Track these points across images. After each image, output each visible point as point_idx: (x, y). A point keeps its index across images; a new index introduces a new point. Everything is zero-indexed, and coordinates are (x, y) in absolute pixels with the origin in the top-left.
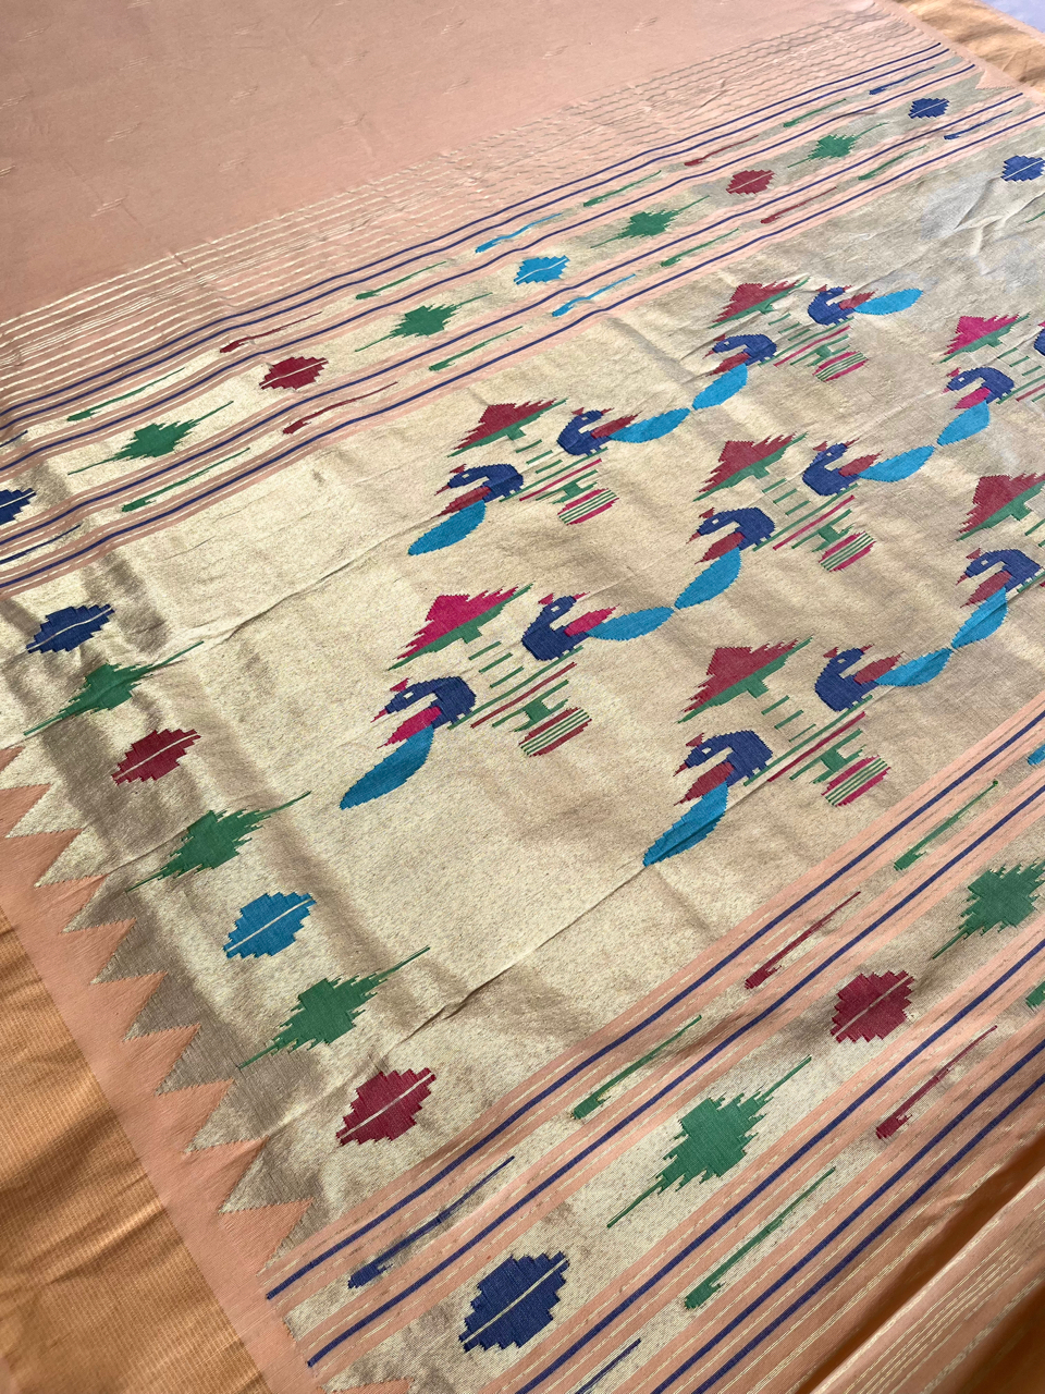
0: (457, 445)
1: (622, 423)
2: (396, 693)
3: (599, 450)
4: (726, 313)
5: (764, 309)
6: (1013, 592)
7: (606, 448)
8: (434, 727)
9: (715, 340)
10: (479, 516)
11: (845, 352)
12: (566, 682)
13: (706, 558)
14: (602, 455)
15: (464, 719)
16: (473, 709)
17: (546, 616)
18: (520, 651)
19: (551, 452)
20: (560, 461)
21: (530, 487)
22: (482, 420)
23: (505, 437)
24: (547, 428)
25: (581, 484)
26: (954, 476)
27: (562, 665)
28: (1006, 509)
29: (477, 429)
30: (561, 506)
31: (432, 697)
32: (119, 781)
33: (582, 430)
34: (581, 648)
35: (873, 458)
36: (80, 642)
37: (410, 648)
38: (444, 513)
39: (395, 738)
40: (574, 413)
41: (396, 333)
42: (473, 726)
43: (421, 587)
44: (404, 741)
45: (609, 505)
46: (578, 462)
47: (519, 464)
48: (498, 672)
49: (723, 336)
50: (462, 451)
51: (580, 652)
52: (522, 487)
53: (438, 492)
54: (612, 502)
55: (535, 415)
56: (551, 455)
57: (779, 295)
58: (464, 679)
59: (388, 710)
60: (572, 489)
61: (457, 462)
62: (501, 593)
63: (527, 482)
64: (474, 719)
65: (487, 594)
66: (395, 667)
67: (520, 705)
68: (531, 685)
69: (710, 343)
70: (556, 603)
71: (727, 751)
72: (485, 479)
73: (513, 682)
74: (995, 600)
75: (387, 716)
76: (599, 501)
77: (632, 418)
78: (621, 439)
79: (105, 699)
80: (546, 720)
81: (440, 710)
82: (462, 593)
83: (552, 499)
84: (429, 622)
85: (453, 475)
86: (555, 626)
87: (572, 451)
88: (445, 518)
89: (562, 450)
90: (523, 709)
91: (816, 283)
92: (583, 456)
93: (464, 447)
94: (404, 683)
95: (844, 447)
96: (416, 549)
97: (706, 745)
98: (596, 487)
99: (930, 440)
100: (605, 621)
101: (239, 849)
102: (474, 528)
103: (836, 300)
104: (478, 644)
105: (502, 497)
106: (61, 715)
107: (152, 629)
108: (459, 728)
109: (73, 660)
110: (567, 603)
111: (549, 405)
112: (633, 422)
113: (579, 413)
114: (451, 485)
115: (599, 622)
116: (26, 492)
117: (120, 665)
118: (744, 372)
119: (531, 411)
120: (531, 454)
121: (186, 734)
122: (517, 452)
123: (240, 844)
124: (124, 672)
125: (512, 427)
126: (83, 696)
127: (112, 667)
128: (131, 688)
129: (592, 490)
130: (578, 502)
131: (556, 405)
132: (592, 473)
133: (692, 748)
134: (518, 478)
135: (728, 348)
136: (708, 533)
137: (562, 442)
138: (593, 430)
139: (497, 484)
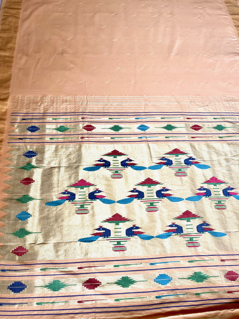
0: (105, 154)
1: (134, 164)
2: (65, 191)
3: (126, 167)
4: (169, 153)
5: (176, 156)
6: (174, 234)
8: (66, 200)
9: (162, 157)
10: (98, 169)
11: (184, 172)
12: (90, 205)
13: (128, 196)
14: (126, 169)
15: (71, 201)
17: (95, 192)
20: (119, 166)
22: (112, 152)
23: (113, 157)
24: (121, 159)
25: (119, 172)
26: (183, 207)
28: (187, 218)
29: (110, 153)
30: (113, 174)
31: (69, 195)
32: (20, 182)
33: (126, 162)
34: (96, 200)
35: (172, 195)
36: (30, 157)
37: (72, 185)
38: (94, 165)
39: (60, 198)
40: (128, 158)
41: (110, 128)
42: (72, 203)
44: (61, 200)
45: (120, 178)
47: (112, 163)
48: (81, 197)
49: (165, 157)
50: (105, 156)
53: (95, 161)
56: (118, 164)
57: (182, 154)
59: (62, 193)
60: (116, 172)
61: (102, 157)
62: (92, 184)
63: (110, 167)
65: (89, 183)
66: (68, 187)
68: (85, 202)
69: (161, 157)
70: (98, 191)
71: (104, 231)
72: (104, 163)
73: (82, 200)
74: (170, 233)
75: (61, 194)
76: (119, 176)
77: (136, 164)
78: (132, 167)
79: (27, 169)
80: (83, 209)
81: (69, 198)
82: (86, 180)
83: (113, 172)
84: (78, 182)
85: (100, 159)
86: (95, 194)
87: (122, 165)
90: (81, 205)
92: (123, 167)
94: (67, 190)
95: (168, 190)
96: (85, 169)
97: (102, 228)
98: (121, 174)
99: (185, 198)
100: (103, 198)
102: (96, 170)
103: (192, 161)
104: (82, 190)
105: (105, 167)
106: (21, 168)
107: (40, 161)
108: (70, 202)
109: (28, 159)
110: (100, 191)
111: (124, 155)
112: (136, 165)
113: (128, 159)
114: (99, 161)
115: (102, 198)
116: (39, 128)
117: (32, 164)
118: (163, 166)
119: (121, 154)
120: (115, 162)
121: (33, 181)
122: (113, 160)
123: (28, 202)
124: (32, 166)
125: (116, 155)
126: (25, 166)
127: (31, 164)
128: (31, 169)
129: (120, 174)
130: (116, 174)
131: (126, 155)
132: (122, 171)
133: (99, 227)
134: (110, 165)
135: (163, 160)
136: (132, 192)
137: (122, 162)
138: (128, 163)
139: (105, 165)
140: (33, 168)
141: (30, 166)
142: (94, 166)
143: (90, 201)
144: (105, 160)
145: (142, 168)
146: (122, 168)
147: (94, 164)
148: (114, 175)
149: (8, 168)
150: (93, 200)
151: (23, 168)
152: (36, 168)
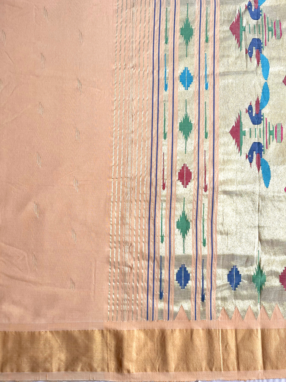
0: (238, 151)
1: (257, 102)
3: (262, 116)
4: (238, 41)
5: (243, 30)
7: (263, 113)
9: (246, 53)
10: (266, 162)
11: (273, 23)
14: (265, 116)
19: (256, 129)
20: (260, 129)
21: (264, 143)
22: (234, 139)
23: (243, 136)
24: (247, 124)
25: (271, 129)
29: (236, 141)
30: (275, 140)
33: (254, 115)
36: (241, 278)
40: (246, 113)
41: (186, 138)
43: (279, 192)
45: (282, 128)
46: (264, 125)
47: (255, 140)
49: (246, 50)
50: (241, 151)
52: (263, 145)
53: (251, 167)
54: (282, 126)
55: (241, 124)
56: (257, 129)
57: (241, 20)
60: (271, 133)
61: (244, 155)
69: (246, 56)
72: (254, 152)
76: (279, 129)
77: (258, 99)
78: (263, 107)
79: (262, 281)
83: (271, 139)
85: (248, 159)
89: (257, 125)
91: (243, 6)
92: (262, 121)
93: (240, 150)
98: (274, 126)
102: (269, 166)
103: (253, 8)
105: (263, 152)
106: (259, 293)
107: (248, 260)
109: (244, 282)
111: (240, 117)
112: (260, 100)
113: (247, 111)
114: (251, 162)
116: (182, 266)
118: (263, 55)
119: (238, 124)
120: (253, 134)
121: (285, 270)
122: (250, 137)
124: (258, 273)
125: (241, 132)
126: (256, 285)
127: (254, 275)
128: (264, 274)
129: (274, 128)
130: (276, 134)
131: (241, 115)
132: (269, 124)
134: (259, 143)
135: (252, 53)
137: (254, 124)
138: (256, 112)
139: (258, 150)
140: (262, 272)
141: (259, 277)
142: (260, 169)
144: (250, 150)
145: (266, 90)
146: (264, 123)
147: (257, 169)
148: (276, 138)
149: (260, 313)
151: (260, 288)
152: (262, 266)
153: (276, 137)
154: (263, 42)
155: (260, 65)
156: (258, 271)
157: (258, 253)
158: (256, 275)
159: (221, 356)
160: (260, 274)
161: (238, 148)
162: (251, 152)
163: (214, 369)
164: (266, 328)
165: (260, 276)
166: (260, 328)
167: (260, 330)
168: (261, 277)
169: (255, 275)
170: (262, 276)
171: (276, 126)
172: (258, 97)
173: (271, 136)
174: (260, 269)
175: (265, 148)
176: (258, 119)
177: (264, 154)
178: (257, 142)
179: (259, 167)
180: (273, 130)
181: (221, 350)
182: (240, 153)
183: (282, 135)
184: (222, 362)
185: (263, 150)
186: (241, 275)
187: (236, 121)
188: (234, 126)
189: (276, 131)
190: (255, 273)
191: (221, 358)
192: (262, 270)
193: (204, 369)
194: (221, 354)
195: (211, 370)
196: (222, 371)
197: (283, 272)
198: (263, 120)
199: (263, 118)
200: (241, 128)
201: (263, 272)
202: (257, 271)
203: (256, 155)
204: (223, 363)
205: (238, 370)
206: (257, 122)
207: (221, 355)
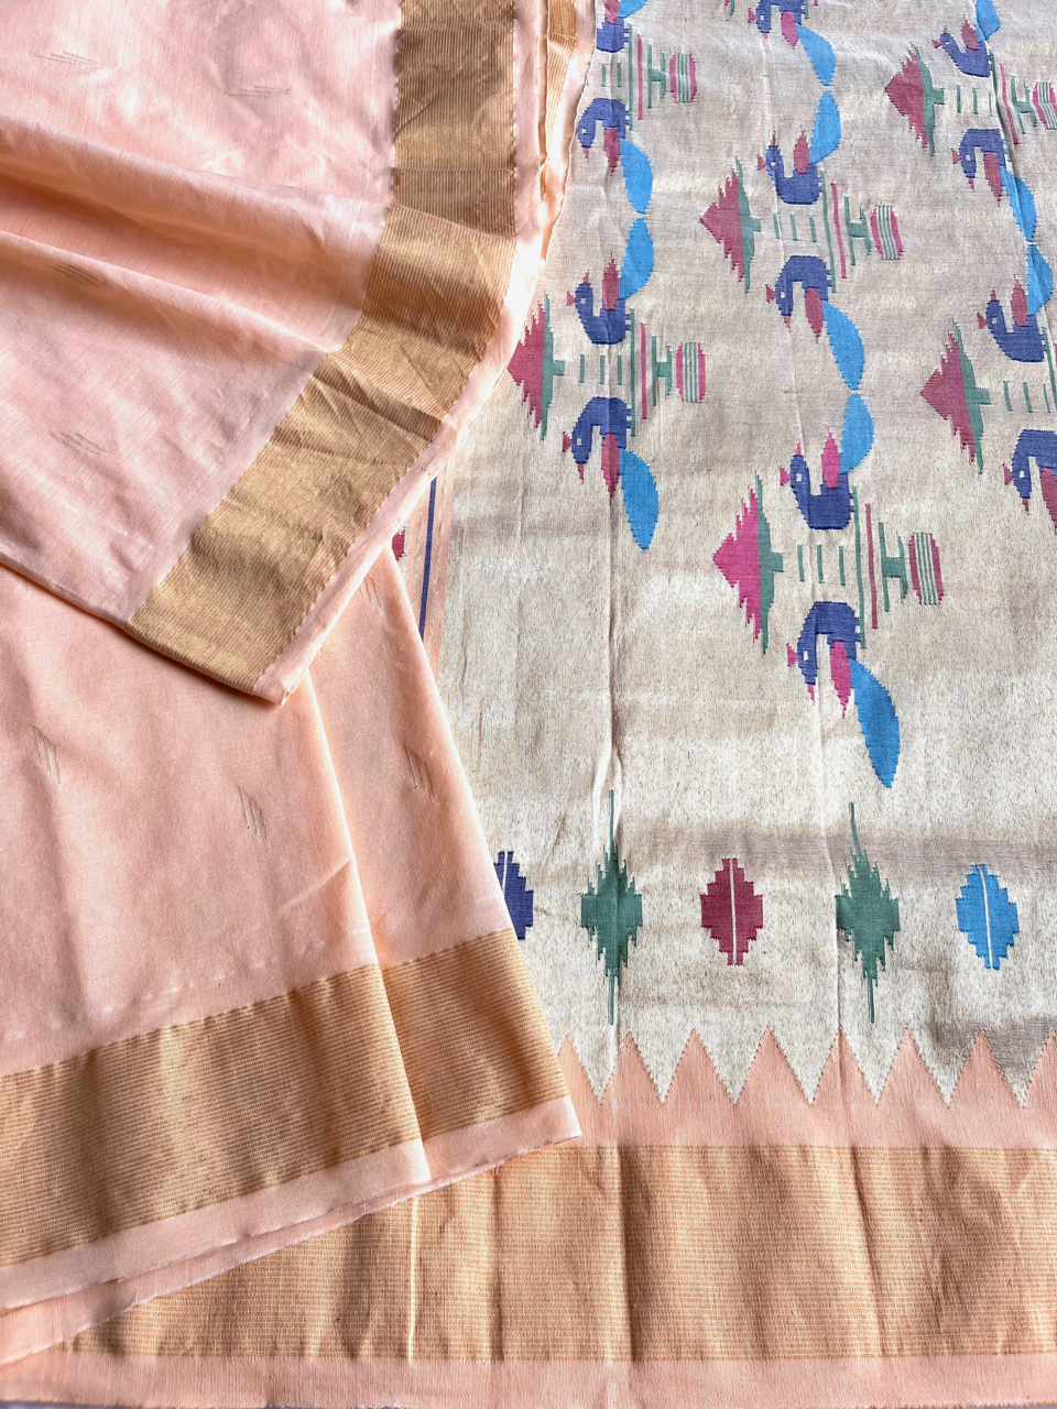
0: (533, 422)
1: (611, 276)
2: (797, 664)
3: (629, 317)
6: (1009, 165)
8: (854, 658)
10: (638, 463)
11: (667, 62)
12: (881, 525)
13: (817, 330)
14: (640, 319)
15: (862, 628)
16: (857, 615)
17: (801, 491)
18: (821, 536)
19: (603, 357)
20: (619, 357)
21: (633, 401)
22: (518, 382)
23: (555, 378)
24: (571, 339)
25: (660, 358)
27: (862, 516)
28: (929, 103)
29: (526, 392)
30: (675, 391)
31: (822, 640)
33: (597, 313)
34: (855, 489)
35: (802, 139)
36: (529, 906)
37: (752, 621)
38: (612, 489)
39: (844, 697)
40: (569, 304)
42: (874, 627)
43: (690, 566)
44: (852, 692)
45: (702, 356)
46: (633, 344)
47: (598, 390)
48: (831, 570)
50: (545, 423)
51: (858, 490)
52: (629, 407)
53: (582, 478)
54: (700, 351)
55: (547, 337)
56: (606, 359)
58: (822, 600)
59: (810, 682)
60: (661, 370)
61: (554, 442)
62: (748, 506)
64: (868, 619)
65: (741, 519)
66: (765, 646)
67: (878, 576)
68: (865, 553)
70: (793, 473)
71: (1032, 461)
72: (597, 429)
73: (850, 564)
75: (816, 688)
76: (691, 359)
77: (612, 266)
78: (632, 292)
79: (624, 922)
80: (908, 567)
81: (841, 641)
82: (723, 538)
83: (662, 390)
84: (736, 586)
85: (569, 451)
86: (816, 491)
87: (615, 340)
88: (620, 493)
89: (607, 346)
90: (884, 576)
92: (628, 333)
93: (541, 418)
94: (790, 652)
95: (774, 149)
96: (643, 539)
97: (1016, 472)
98: (673, 351)
100: (839, 450)
101: (893, 896)
102: (652, 478)
103: (600, 20)
104: (790, 563)
105: (629, 431)
106: (613, 976)
108: (870, 636)
110: (799, 463)
111: (543, 315)
112: (618, 268)
113: (572, 300)
114: (582, 461)
115: (838, 456)
117: (590, 885)
118: (631, 146)
119: (539, 336)
120: (593, 373)
121: (727, 870)
122: (582, 381)
123: (887, 892)
124: (605, 886)
125: (546, 363)
126: (601, 943)
127: (590, 893)
128: (633, 889)
129: (674, 356)
130: (679, 376)
131: (548, 309)
132: (654, 343)
133: (1012, 483)
134: (614, 402)
135: (591, 135)
136: (791, 310)
137: (597, 339)
138: (604, 305)
139: (611, 424)
140: (622, 879)
141: (609, 902)
142: (619, 485)
143: (857, 519)
145: (640, 240)
146: (633, 337)
148: (680, 387)
149: (614, 1070)
150: (856, 502)
151: (615, 957)
152: (624, 856)
153: (680, 383)
154: (630, 108)
155: (620, 168)
156: (607, 879)
157: (607, 800)
158: (599, 895)
159: (413, 1279)
160: (614, 890)
161: (534, 412)
162: (584, 427)
163: (366, 1349)
164: (644, 1141)
165: (615, 900)
166: (615, 1145)
167: (616, 1156)
168: (619, 902)
169: (596, 892)
170: (624, 899)
171: (680, 349)
172: (613, 260)
173: (662, 381)
174: (618, 868)
175: (638, 418)
176: (614, 327)
177: (633, 435)
178: (608, 396)
179: (612, 479)
180: (669, 363)
181: (413, 1245)
182: (539, 430)
183: (702, 378)
184: (413, 1307)
185: (631, 425)
186: (532, 892)
187: (529, 328)
188: (523, 342)
189: (680, 366)
190: (595, 885)
191: (413, 1289)
192: (624, 874)
193: (313, 1348)
194: (413, 1267)
195: (352, 1352)
196: (410, 1360)
197: (714, 881)
198: (633, 331)
199: (633, 323)
200: (547, 351)
201: (630, 881)
202: (604, 876)
203: (601, 437)
204: (420, 1316)
205: (493, 1359)
206: (609, 335)
207: (413, 1273)
